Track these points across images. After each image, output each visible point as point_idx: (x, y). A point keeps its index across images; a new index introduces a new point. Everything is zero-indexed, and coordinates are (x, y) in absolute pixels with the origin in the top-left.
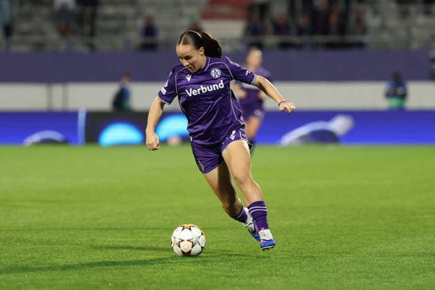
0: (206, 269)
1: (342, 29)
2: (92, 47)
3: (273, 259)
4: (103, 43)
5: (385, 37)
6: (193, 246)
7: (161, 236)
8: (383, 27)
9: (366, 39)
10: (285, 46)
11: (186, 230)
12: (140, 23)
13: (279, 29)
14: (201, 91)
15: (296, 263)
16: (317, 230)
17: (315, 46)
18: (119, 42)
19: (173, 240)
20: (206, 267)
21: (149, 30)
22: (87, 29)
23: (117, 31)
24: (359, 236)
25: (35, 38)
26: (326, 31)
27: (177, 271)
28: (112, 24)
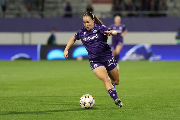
0: (94, 117)
1: (156, 8)
2: (42, 16)
3: (125, 113)
4: (47, 14)
5: (176, 11)
6: (90, 105)
7: (73, 102)
8: (175, 7)
9: (167, 12)
10: (130, 15)
11: (87, 98)
12: (64, 5)
13: (128, 8)
14: (88, 39)
15: (135, 114)
16: (145, 99)
17: (144, 16)
18: (54, 13)
19: (81, 102)
20: (95, 116)
21: (69, 8)
22: (40, 8)
23: (54, 8)
24: (164, 102)
25: (16, 12)
26: (149, 9)
27: (81, 118)
28: (52, 5)
